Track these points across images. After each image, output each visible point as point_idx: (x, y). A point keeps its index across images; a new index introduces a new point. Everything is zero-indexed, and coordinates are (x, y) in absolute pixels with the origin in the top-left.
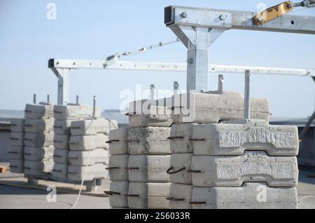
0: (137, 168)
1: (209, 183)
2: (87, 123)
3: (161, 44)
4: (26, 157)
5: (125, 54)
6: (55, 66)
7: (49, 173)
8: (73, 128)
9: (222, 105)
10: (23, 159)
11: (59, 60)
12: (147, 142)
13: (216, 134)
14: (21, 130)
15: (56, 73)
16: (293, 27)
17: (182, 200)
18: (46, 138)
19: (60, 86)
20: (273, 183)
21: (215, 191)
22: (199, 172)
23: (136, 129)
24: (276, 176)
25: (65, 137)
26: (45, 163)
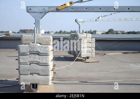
5: (104, 16)
11: (78, 20)
19: (79, 27)
24: (41, 62)
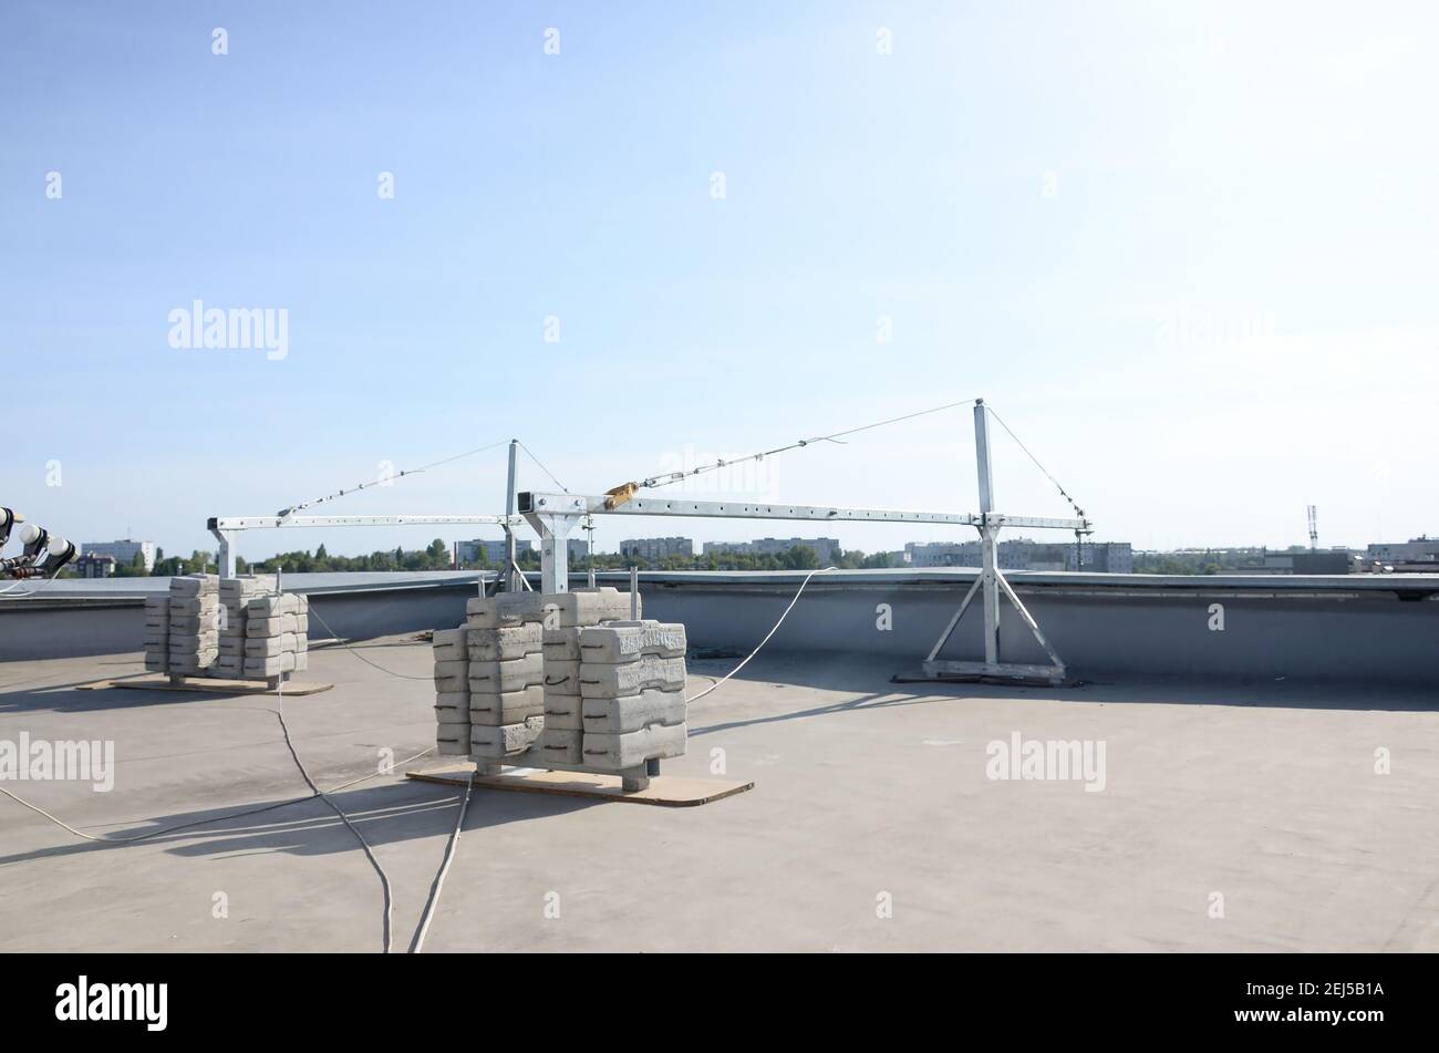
0: (487, 678)
1: (611, 694)
2: (273, 601)
3: (342, 493)
4: (172, 649)
5: (301, 507)
6: (219, 527)
7: (206, 669)
8: (252, 609)
9: (601, 605)
10: (168, 652)
11: (223, 520)
12: (499, 647)
13: (616, 640)
14: (164, 613)
15: (218, 535)
16: (640, 510)
17: (567, 713)
18: (202, 622)
19: (224, 552)
20: (667, 688)
21: (617, 703)
22: (597, 682)
23: (482, 632)
24: (668, 680)
25: (239, 620)
26: (200, 655)
